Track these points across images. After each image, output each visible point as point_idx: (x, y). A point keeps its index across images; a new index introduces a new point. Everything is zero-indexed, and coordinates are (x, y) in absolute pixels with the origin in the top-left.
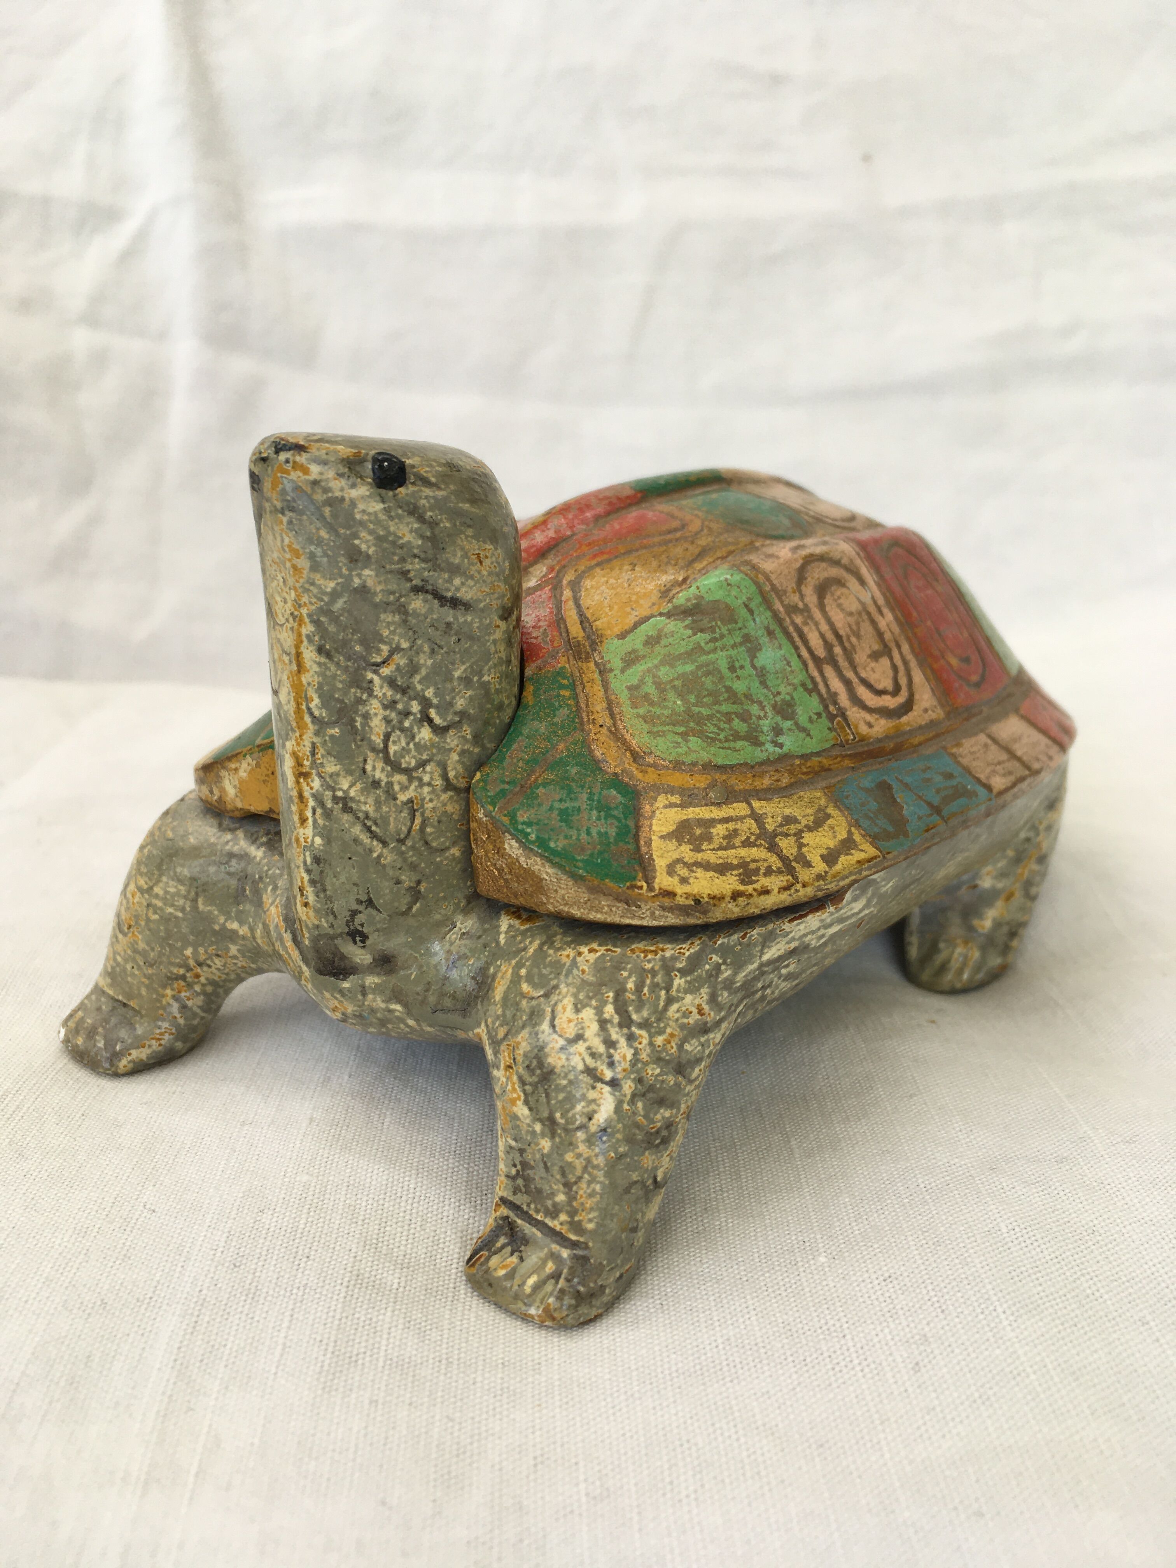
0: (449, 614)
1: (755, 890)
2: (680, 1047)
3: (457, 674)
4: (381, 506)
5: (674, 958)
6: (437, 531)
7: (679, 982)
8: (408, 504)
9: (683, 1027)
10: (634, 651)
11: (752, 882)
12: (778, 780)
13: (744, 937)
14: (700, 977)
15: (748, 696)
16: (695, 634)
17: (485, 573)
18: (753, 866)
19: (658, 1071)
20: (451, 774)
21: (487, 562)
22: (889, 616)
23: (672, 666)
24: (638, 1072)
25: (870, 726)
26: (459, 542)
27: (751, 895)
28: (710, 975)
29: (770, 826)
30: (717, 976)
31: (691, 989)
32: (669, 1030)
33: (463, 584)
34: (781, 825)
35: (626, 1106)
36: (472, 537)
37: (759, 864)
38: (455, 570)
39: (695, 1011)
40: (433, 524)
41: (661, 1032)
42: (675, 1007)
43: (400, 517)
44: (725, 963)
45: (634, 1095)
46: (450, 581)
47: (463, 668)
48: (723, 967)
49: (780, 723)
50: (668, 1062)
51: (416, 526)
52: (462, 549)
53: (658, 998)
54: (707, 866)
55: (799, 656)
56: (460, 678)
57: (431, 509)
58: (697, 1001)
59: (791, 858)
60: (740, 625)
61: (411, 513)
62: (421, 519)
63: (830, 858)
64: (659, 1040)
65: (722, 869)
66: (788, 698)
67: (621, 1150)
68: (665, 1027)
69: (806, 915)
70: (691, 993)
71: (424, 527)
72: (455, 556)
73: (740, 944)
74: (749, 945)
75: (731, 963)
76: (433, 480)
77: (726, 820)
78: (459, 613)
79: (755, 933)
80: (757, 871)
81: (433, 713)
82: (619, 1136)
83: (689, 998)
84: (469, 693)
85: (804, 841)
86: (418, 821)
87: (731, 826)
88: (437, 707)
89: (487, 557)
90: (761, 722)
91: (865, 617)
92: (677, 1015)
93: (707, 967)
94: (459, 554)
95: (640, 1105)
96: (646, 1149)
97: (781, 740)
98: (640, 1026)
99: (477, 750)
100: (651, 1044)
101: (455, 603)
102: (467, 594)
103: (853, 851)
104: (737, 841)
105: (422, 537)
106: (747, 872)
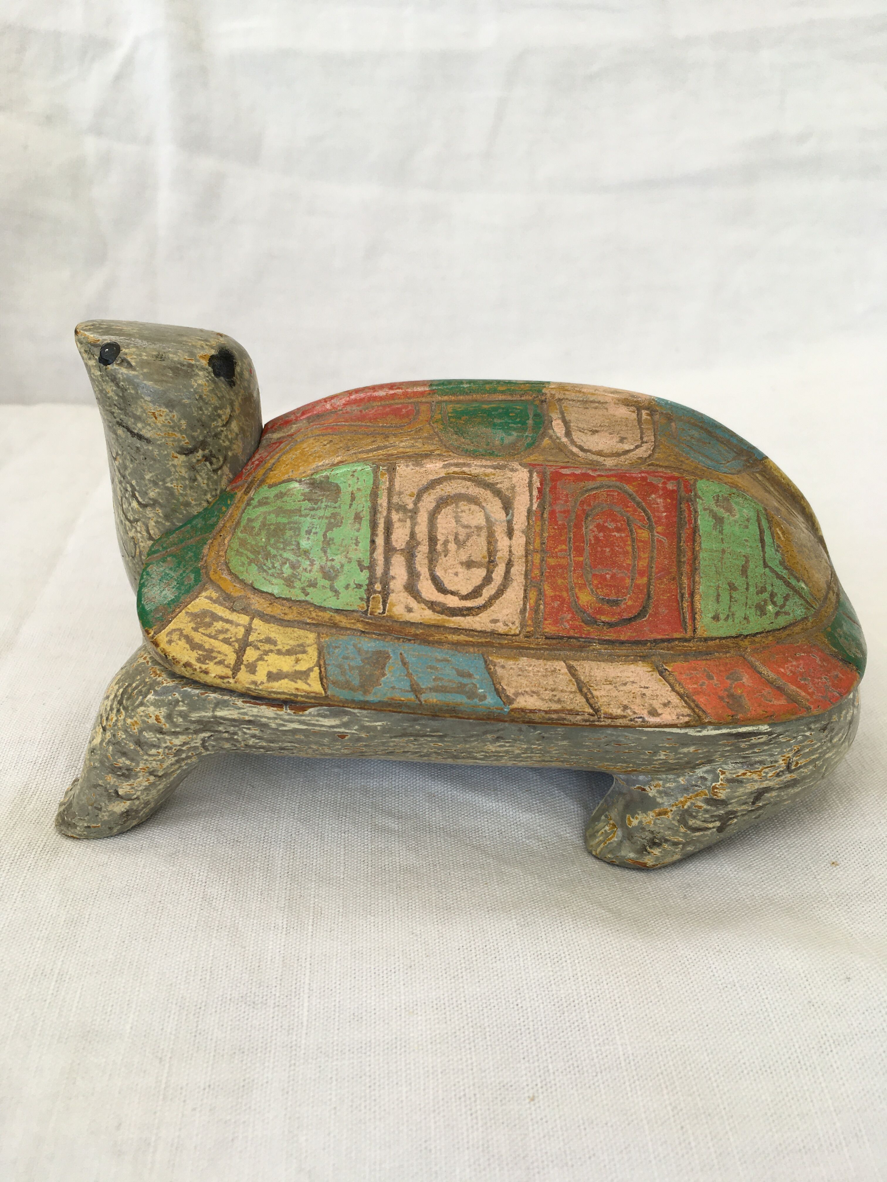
0: (138, 444)
1: (200, 668)
2: (141, 731)
3: (147, 477)
4: (99, 373)
5: (159, 683)
6: (125, 394)
7: (151, 697)
8: (112, 375)
9: (144, 722)
10: (267, 498)
11: (204, 663)
12: (285, 614)
13: (202, 694)
14: (163, 700)
15: (306, 552)
16: (304, 500)
17: (159, 425)
18: (214, 655)
19: (124, 736)
20: (152, 532)
21: (160, 419)
22: (519, 540)
23: (277, 516)
24: (114, 730)
25: (410, 610)
26: (139, 403)
27: (196, 670)
28: (170, 703)
29: (251, 639)
30: (175, 706)
31: (157, 704)
32: (135, 719)
33: (143, 427)
34: (261, 641)
35: (104, 744)
36: (150, 402)
37: (219, 655)
38: (138, 419)
39: (153, 717)
40: (124, 390)
41: (131, 718)
42: (142, 708)
43: (107, 382)
44: (183, 701)
45: (109, 742)
46: (135, 424)
47: (151, 475)
48: (181, 703)
49: (319, 579)
50: (131, 736)
51: (114, 388)
52: (142, 407)
53: (137, 699)
54: (189, 640)
55: (373, 542)
56: (149, 480)
57: (123, 381)
58: (157, 713)
59: (245, 662)
60: (337, 505)
61: (112, 381)
62: (117, 385)
63: (272, 677)
64: (129, 721)
65: (194, 646)
66: (338, 566)
67: (96, 764)
68: (134, 716)
69: (262, 705)
70: (155, 706)
71: (119, 390)
72: (137, 410)
73: (198, 696)
74: (205, 700)
75: (188, 704)
76: (133, 364)
77: (227, 621)
78: (143, 443)
79: (213, 696)
80: (212, 659)
81: (137, 494)
82: (97, 757)
83: (152, 709)
84: (157, 490)
85: (266, 658)
86: (138, 550)
87: (227, 626)
88: (139, 492)
89: (161, 415)
90: (305, 574)
91: (484, 534)
92: (142, 714)
93: (170, 698)
94: (140, 410)
95: (111, 748)
96: (110, 773)
97: (310, 590)
98: (124, 708)
99: (167, 524)
100: (124, 720)
101: (140, 437)
102: (147, 433)
103: (299, 681)
104: (221, 637)
105: (118, 395)
106: (208, 655)
